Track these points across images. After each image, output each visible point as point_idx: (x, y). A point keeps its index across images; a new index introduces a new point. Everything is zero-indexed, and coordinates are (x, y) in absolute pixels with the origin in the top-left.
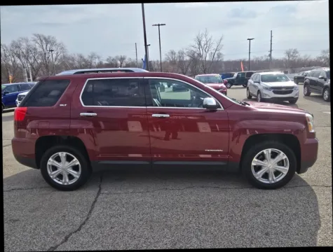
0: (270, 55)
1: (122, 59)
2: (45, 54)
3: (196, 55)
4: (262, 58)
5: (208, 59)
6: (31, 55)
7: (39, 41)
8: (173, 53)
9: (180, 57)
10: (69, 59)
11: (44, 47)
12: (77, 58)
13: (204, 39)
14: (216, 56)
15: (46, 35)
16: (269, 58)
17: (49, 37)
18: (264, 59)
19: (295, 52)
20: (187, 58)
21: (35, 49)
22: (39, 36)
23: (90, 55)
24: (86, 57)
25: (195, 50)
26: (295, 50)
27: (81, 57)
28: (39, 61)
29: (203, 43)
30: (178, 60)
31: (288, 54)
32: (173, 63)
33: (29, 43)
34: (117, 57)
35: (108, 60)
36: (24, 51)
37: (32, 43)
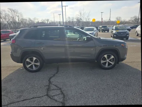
0: (110, 19)
1: (48, 20)
2: (14, 17)
3: (79, 19)
4: (106, 20)
5: (84, 21)
6: (7, 18)
7: (10, 12)
8: (69, 18)
9: (72, 20)
10: (24, 20)
11: (13, 14)
12: (28, 19)
13: (83, 12)
14: (87, 19)
15: (14, 9)
16: (109, 20)
17: (15, 10)
18: (107, 21)
19: (120, 18)
20: (75, 20)
21: (9, 15)
22: (10, 9)
23: (34, 18)
24: (32, 19)
25: (79, 17)
26: (120, 17)
27: (30, 19)
28: (11, 20)
29: (82, 14)
30: (72, 21)
31: (117, 19)
32: (69, 22)
33: (6, 12)
34: (45, 19)
35: (41, 20)
36: (4, 16)
37: (7, 12)
